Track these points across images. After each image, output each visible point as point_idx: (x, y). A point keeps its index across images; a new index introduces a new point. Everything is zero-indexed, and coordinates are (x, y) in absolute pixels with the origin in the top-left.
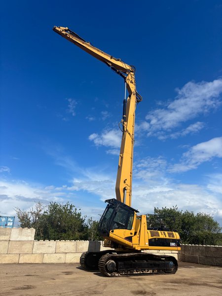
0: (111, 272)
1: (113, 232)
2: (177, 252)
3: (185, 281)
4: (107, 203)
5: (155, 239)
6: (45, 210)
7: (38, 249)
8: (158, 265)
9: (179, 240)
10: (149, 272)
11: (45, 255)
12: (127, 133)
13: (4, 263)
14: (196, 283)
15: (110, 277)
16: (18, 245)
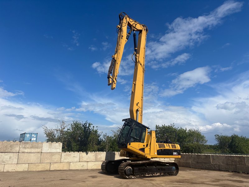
0: (128, 175)
1: (130, 144)
2: (174, 159)
3: (187, 181)
4: (124, 122)
5: (162, 150)
6: (68, 127)
7: (65, 159)
8: (164, 170)
9: (179, 150)
10: (157, 175)
11: (71, 163)
12: (139, 64)
13: (38, 170)
14: (195, 182)
15: (128, 179)
16: (48, 156)
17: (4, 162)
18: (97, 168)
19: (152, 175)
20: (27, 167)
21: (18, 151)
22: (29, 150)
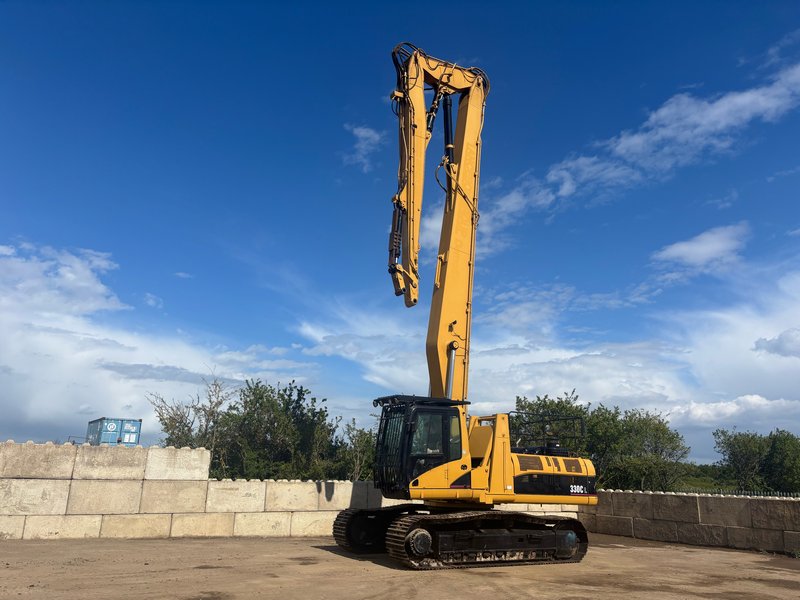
0: (419, 558)
2: (576, 508)
5: (531, 475)
7: (219, 502)
8: (538, 541)
10: (515, 558)
12: (459, 196)
13: (132, 536)
15: (417, 569)
16: (166, 492)
17: (25, 509)
18: (323, 534)
19: (497, 559)
20: (98, 524)
21: (69, 475)
22: (102, 472)
